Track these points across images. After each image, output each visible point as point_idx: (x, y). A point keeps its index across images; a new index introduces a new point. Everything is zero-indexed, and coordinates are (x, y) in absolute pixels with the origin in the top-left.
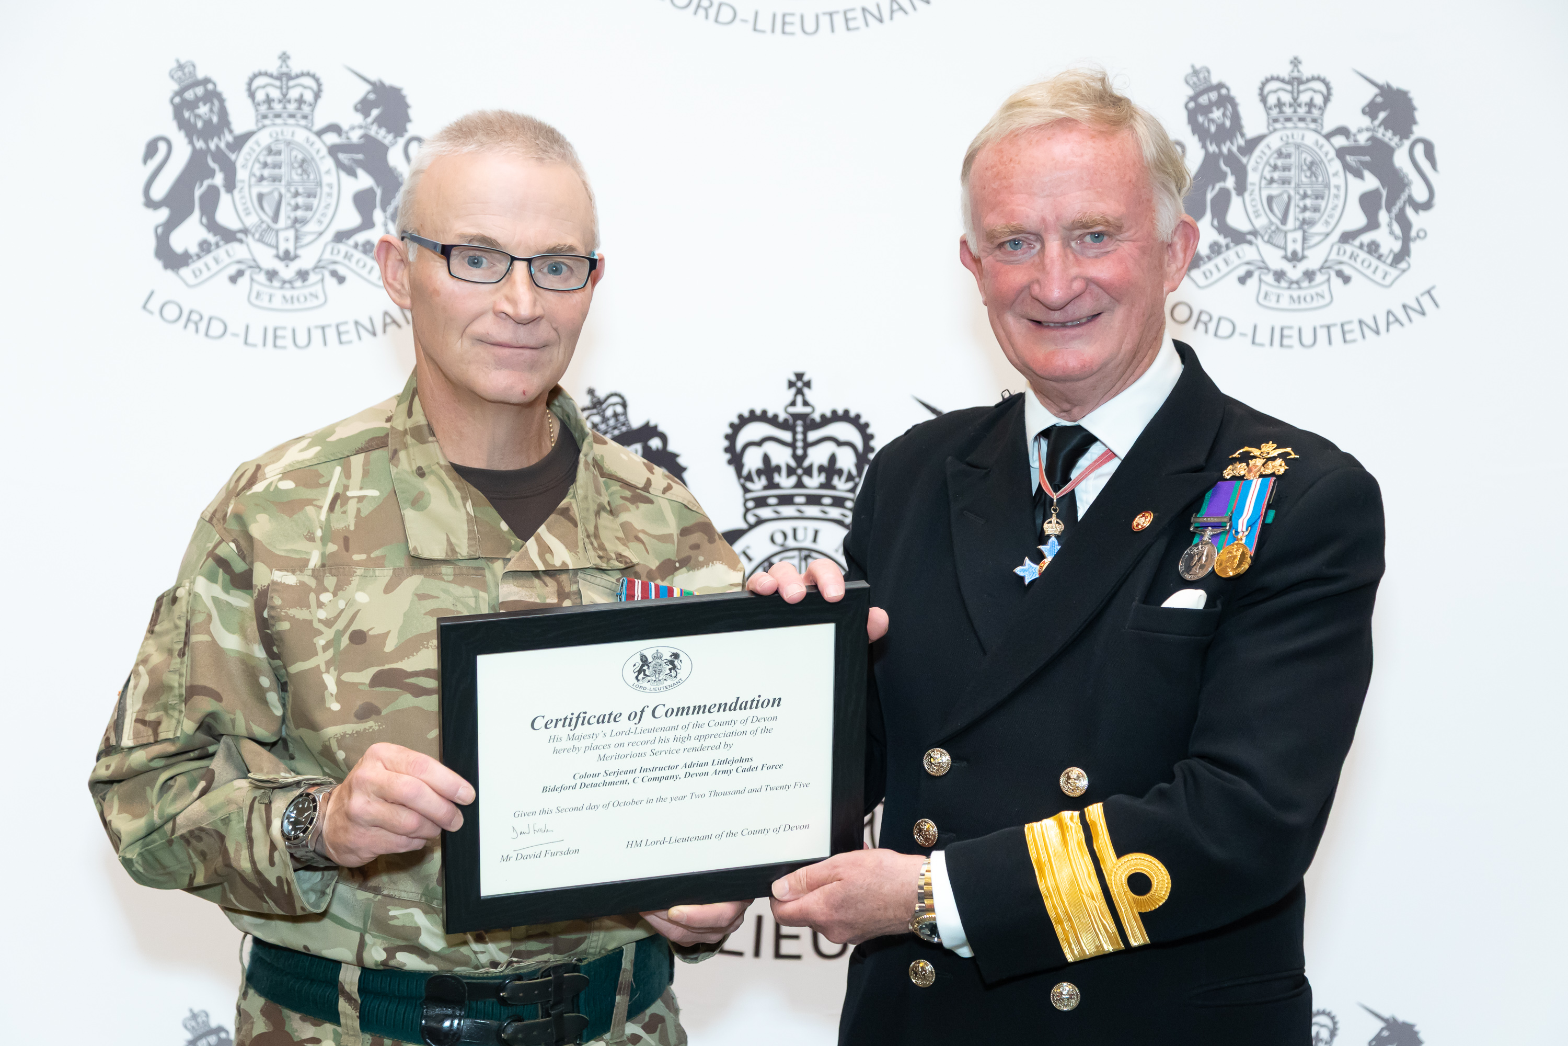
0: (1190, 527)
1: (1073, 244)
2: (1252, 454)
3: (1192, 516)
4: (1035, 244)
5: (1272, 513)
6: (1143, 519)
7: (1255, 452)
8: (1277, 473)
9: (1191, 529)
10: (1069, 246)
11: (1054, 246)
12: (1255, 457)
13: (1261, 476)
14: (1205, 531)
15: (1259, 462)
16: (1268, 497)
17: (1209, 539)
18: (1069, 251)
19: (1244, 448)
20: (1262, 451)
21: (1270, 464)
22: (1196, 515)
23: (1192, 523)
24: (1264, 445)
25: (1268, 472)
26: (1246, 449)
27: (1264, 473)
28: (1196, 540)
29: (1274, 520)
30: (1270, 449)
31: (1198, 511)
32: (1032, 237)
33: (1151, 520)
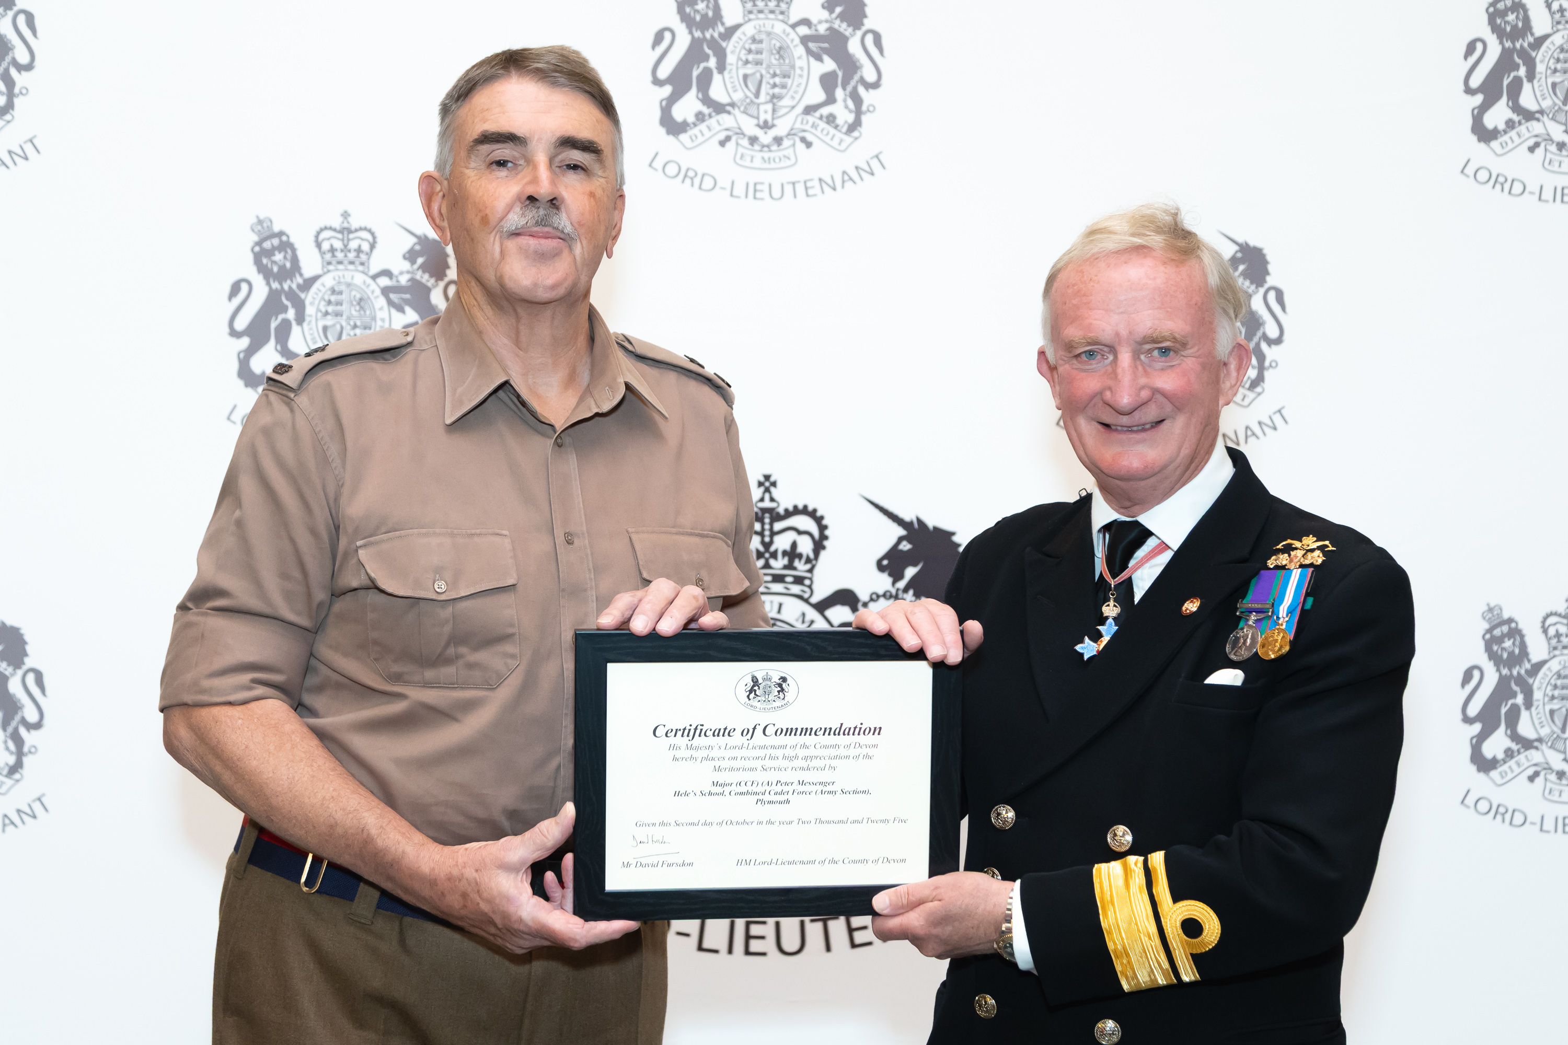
0: (1236, 612)
1: (1142, 358)
2: (1293, 546)
3: (1238, 602)
4: (1108, 355)
5: (1310, 600)
6: (1191, 605)
7: (1297, 544)
8: (1315, 563)
9: (1238, 614)
10: (1139, 358)
11: (1125, 358)
12: (1296, 549)
13: (1301, 566)
14: (1249, 616)
15: (1300, 553)
16: (1306, 586)
17: (1254, 623)
18: (1138, 364)
19: (1286, 540)
20: (1303, 543)
21: (1309, 555)
22: (1242, 601)
23: (1238, 608)
24: (1305, 538)
25: (1308, 562)
26: (1289, 541)
27: (1303, 563)
28: (1242, 624)
29: (1312, 606)
30: (1310, 541)
31: (1244, 597)
32: (1105, 349)
33: (1198, 605)
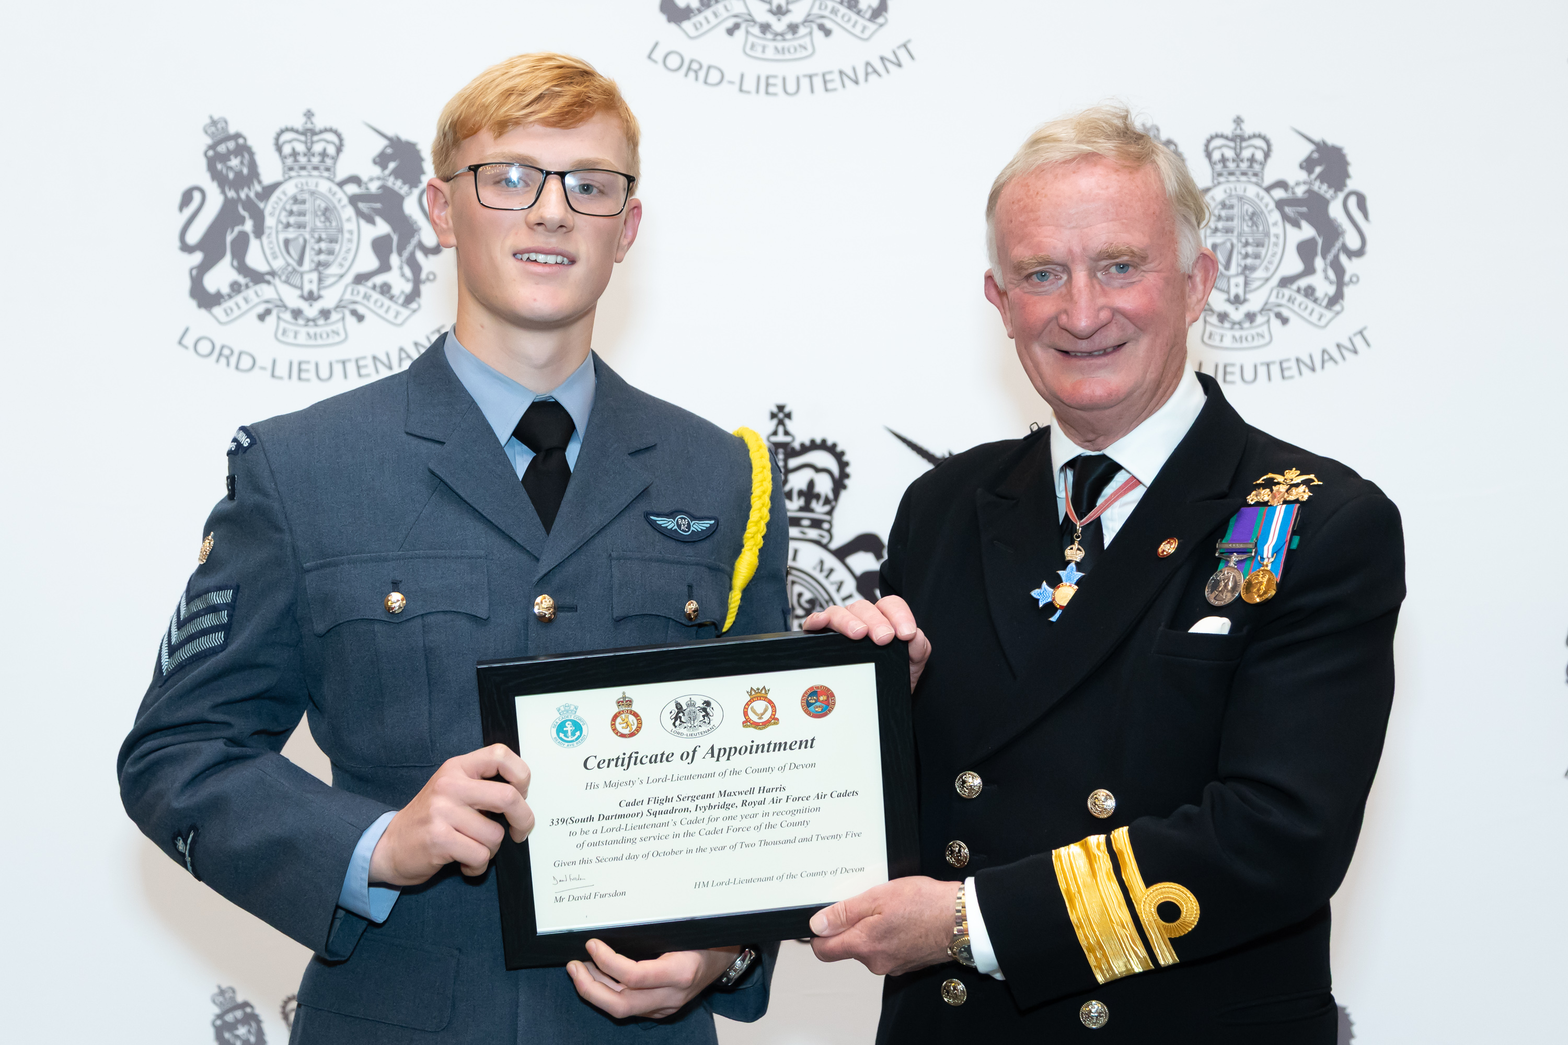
0: (1215, 553)
1: (1099, 275)
2: (1275, 481)
3: (1217, 542)
4: (1062, 275)
5: (1297, 539)
6: (1168, 546)
7: (1279, 478)
8: (1300, 499)
9: (1217, 555)
10: (1095, 276)
11: (1080, 276)
12: (1279, 483)
13: (1285, 502)
14: (1230, 557)
15: (1283, 488)
16: (1292, 525)
17: (1235, 564)
18: (1095, 281)
19: (1267, 474)
20: (1286, 477)
21: (1294, 490)
22: (1221, 541)
23: (1217, 549)
24: (1287, 471)
25: (1292, 498)
26: (1270, 475)
27: (1288, 499)
28: (1222, 566)
29: (1300, 545)
30: (1293, 475)
31: (1223, 537)
32: (1059, 268)
33: (1176, 546)
